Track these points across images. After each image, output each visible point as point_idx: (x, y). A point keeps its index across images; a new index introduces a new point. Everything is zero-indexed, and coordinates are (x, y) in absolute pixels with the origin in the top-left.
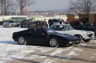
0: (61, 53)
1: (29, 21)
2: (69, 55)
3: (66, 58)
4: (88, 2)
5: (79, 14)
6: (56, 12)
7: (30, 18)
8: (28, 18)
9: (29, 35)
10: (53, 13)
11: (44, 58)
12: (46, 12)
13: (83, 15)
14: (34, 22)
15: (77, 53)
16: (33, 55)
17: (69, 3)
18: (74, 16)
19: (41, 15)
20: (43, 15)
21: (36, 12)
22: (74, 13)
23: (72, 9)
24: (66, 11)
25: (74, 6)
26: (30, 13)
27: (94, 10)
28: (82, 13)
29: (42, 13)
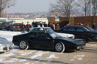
0: (42, 56)
1: (8, 23)
2: (49, 58)
3: (46, 61)
4: (68, 6)
5: (59, 17)
6: (37, 14)
7: (10, 20)
8: (7, 21)
9: (32, 39)
10: (34, 16)
11: (24, 62)
12: (26, 15)
13: (63, 18)
14: (14, 25)
15: (57, 56)
16: (13, 59)
17: (50, 6)
18: (54, 18)
19: (22, 17)
20: (24, 17)
21: (16, 14)
22: (54, 16)
23: (52, 12)
24: (47, 14)
25: (54, 9)
26: (10, 15)
27: (74, 13)
28: (62, 16)
29: (23, 16)
